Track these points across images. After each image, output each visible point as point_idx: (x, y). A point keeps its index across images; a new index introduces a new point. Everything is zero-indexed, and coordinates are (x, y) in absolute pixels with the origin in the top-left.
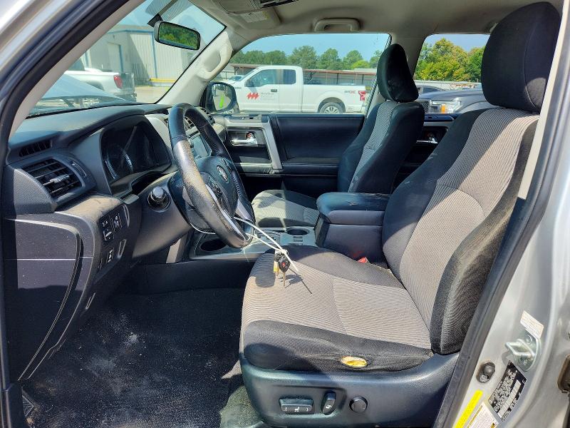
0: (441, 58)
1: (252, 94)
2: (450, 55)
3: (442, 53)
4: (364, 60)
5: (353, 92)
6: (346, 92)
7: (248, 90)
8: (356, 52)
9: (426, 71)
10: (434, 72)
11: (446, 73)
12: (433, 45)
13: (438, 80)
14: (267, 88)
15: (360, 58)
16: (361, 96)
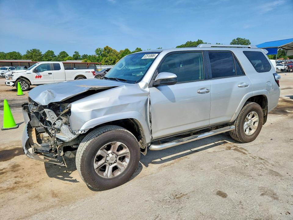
0: (108, 55)
1: (38, 76)
2: (112, 54)
3: (108, 52)
4: (70, 56)
5: (89, 72)
6: (86, 72)
7: (35, 74)
8: (64, 52)
9: (103, 61)
10: (107, 61)
11: (112, 62)
12: (103, 49)
13: (109, 65)
14: (47, 72)
15: (67, 55)
16: (93, 73)
